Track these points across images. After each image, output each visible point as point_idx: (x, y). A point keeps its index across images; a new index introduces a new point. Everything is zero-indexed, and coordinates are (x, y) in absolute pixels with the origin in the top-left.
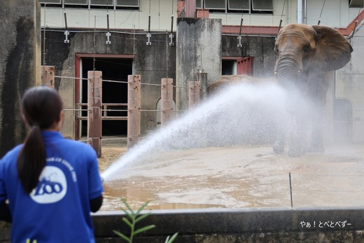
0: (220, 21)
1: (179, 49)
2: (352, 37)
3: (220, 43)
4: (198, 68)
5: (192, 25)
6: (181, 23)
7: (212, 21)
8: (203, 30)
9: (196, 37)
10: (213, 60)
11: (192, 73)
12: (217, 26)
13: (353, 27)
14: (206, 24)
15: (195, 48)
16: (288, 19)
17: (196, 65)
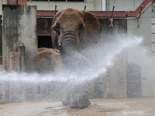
0: (35, 7)
1: (4, 29)
2: (139, 17)
3: (36, 24)
4: (19, 42)
5: (14, 10)
6: (5, 9)
7: (30, 7)
8: (22, 14)
9: (18, 19)
10: (31, 36)
11: (15, 46)
12: (33, 11)
13: (140, 10)
14: (25, 9)
15: (17, 27)
16: (95, 5)
17: (17, 40)
